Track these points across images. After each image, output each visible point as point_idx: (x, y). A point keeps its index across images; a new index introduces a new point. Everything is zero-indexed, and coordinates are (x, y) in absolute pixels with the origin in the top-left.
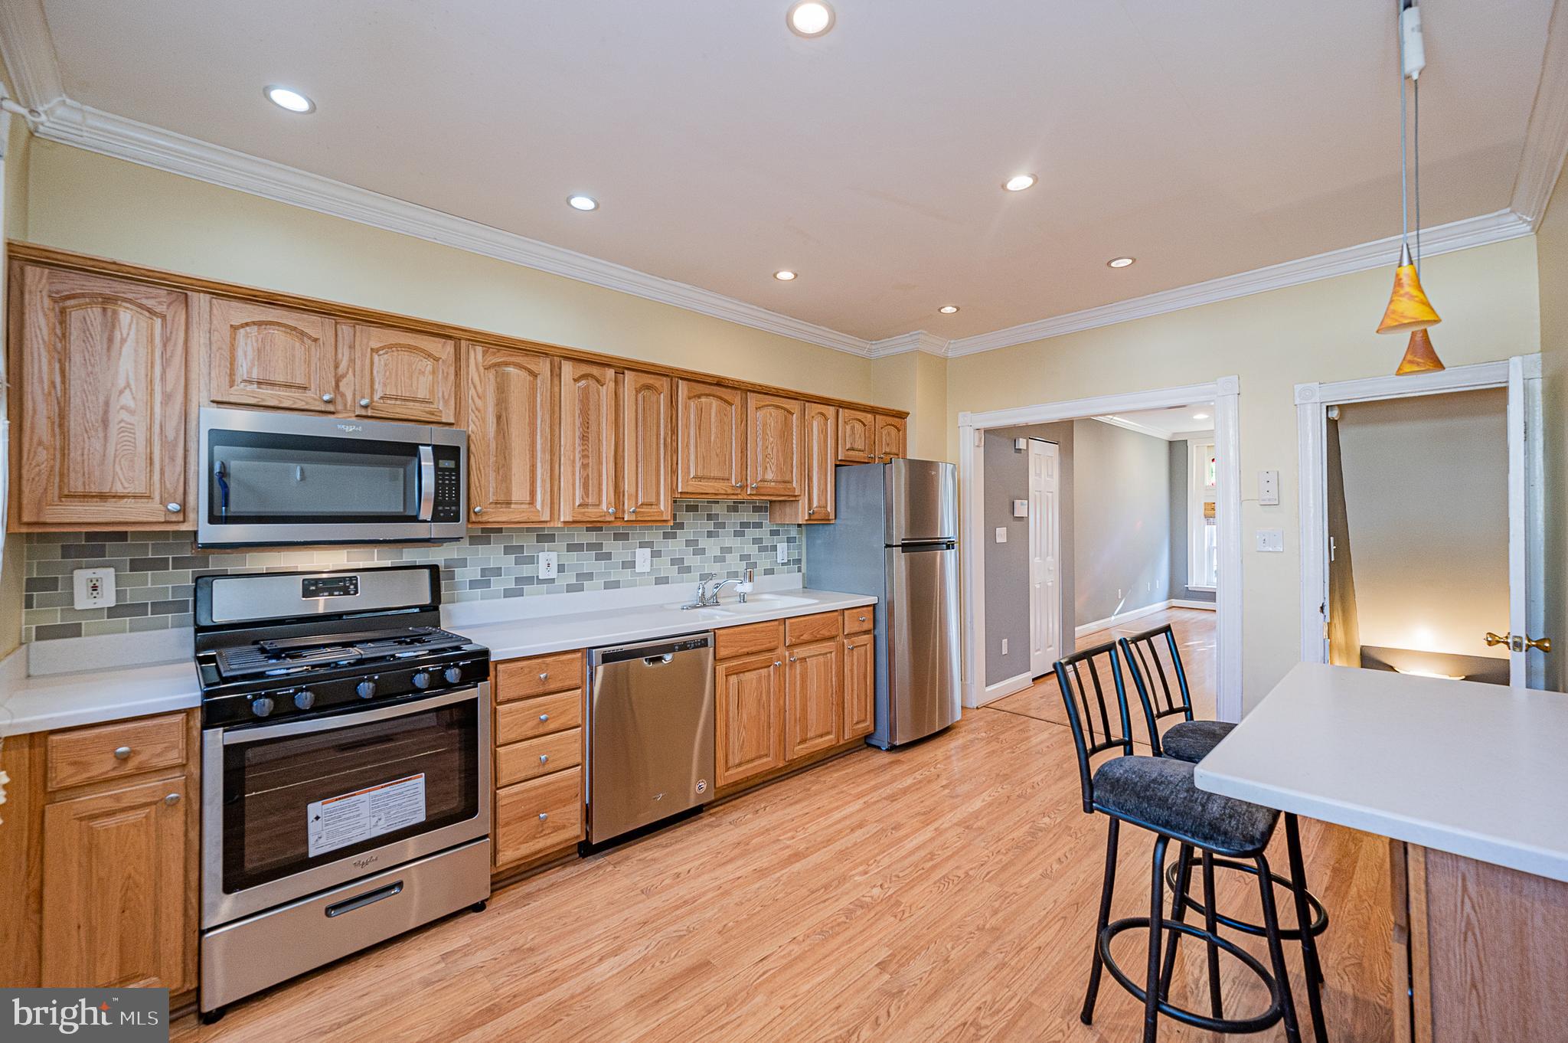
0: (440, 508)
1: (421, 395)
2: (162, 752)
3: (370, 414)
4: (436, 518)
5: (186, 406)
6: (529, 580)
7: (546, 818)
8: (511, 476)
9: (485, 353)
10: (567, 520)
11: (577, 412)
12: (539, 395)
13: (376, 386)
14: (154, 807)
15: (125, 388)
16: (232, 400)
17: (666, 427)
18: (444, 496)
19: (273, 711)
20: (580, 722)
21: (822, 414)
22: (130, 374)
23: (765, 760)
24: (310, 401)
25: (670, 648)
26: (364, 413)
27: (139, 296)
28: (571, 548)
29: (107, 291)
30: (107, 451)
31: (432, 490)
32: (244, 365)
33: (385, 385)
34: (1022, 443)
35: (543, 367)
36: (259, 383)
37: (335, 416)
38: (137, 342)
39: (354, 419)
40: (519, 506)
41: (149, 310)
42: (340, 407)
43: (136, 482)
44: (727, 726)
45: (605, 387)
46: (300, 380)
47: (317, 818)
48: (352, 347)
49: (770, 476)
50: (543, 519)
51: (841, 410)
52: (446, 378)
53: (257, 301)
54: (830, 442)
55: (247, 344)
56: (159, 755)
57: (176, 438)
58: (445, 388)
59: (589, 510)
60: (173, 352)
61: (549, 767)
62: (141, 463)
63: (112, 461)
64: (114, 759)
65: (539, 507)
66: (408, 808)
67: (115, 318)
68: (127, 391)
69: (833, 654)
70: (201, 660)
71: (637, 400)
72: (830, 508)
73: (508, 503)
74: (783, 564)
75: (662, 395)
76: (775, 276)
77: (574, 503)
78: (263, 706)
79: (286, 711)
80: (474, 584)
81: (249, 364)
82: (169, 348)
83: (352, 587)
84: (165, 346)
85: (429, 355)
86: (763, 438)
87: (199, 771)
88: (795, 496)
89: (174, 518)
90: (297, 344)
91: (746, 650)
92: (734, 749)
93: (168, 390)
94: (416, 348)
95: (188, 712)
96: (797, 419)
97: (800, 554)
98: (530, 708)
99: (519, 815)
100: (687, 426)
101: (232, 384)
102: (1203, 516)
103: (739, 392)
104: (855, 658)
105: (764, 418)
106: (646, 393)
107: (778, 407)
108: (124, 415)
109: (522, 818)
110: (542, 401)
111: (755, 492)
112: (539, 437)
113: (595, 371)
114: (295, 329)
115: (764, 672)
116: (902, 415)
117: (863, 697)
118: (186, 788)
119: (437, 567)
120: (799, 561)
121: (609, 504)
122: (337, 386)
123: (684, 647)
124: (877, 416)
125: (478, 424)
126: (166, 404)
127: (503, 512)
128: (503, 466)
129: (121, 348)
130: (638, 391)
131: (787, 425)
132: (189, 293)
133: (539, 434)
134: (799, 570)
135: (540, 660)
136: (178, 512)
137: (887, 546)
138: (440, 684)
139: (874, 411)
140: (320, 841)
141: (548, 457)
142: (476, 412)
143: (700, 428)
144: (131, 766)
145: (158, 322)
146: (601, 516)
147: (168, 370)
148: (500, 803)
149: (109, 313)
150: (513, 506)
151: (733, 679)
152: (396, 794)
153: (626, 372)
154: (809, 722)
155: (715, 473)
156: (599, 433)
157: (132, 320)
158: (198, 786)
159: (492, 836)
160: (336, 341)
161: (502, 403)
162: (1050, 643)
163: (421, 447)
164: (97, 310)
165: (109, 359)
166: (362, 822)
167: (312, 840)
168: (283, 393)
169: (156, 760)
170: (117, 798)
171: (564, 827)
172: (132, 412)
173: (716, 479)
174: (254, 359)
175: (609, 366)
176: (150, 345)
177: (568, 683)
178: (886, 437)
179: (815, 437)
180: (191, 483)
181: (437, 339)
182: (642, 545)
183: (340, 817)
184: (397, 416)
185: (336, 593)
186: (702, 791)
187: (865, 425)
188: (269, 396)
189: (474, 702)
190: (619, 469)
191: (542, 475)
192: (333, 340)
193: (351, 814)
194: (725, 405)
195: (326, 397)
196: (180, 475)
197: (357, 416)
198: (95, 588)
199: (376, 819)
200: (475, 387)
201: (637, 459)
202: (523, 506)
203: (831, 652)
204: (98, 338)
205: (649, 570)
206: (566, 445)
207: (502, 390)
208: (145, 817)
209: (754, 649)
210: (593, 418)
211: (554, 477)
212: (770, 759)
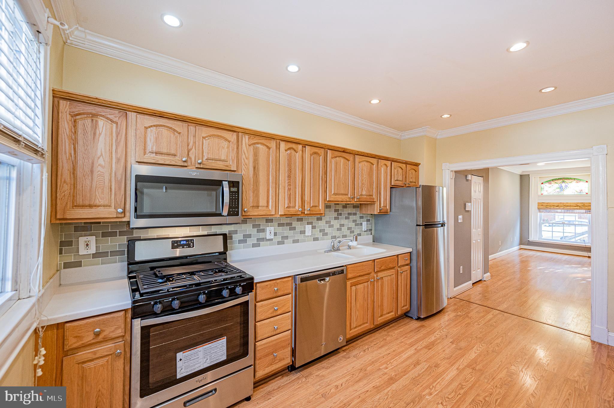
0: (231, 210)
1: (223, 158)
2: (114, 330)
3: (202, 167)
4: (229, 215)
5: (126, 164)
6: (263, 239)
7: (277, 355)
8: (259, 195)
9: (249, 138)
10: (282, 214)
11: (286, 165)
12: (271, 157)
13: (204, 154)
14: (110, 356)
15: (100, 156)
16: (145, 161)
17: (322, 171)
18: (232, 204)
19: (163, 309)
20: (291, 310)
21: (386, 165)
22: (103, 150)
23: (366, 325)
24: (178, 161)
25: (328, 275)
26: (199, 166)
27: (107, 114)
28: (280, 225)
29: (94, 112)
30: (93, 185)
31: (228, 201)
32: (150, 145)
33: (208, 153)
34: (469, 177)
35: (273, 144)
36: (156, 153)
37: (188, 168)
38: (106, 135)
39: (195, 169)
40: (262, 208)
41: (111, 120)
42: (189, 164)
43: (105, 199)
44: (351, 309)
45: (298, 153)
46: (173, 152)
47: (181, 360)
48: (195, 136)
49: (364, 193)
50: (272, 214)
51: (393, 162)
52: (233, 150)
53: (156, 116)
54: (389, 177)
55: (151, 134)
56: (113, 332)
57: (121, 179)
58: (233, 155)
59: (291, 209)
60: (121, 139)
61: (278, 331)
62: (107, 190)
63: (94, 190)
64: (93, 335)
65: (270, 208)
66: (219, 353)
67: (96, 124)
68: (102, 157)
69: (394, 275)
70: (130, 278)
71: (311, 159)
72: (388, 207)
73: (258, 207)
74: (365, 231)
75: (321, 157)
76: (370, 102)
77: (285, 206)
78: (158, 308)
79: (168, 310)
80: (240, 242)
81: (152, 144)
82: (119, 138)
83: (192, 244)
84: (117, 136)
85: (226, 140)
86: (362, 176)
87: (130, 338)
88: (374, 202)
89: (120, 216)
90: (172, 135)
91: (359, 274)
92: (353, 320)
93: (118, 157)
94: (221, 136)
95: (126, 310)
96: (375, 167)
97: (372, 226)
98: (271, 304)
99: (265, 354)
100: (331, 170)
101: (145, 154)
102: (537, 208)
103: (352, 155)
104: (403, 276)
105: (362, 166)
106: (315, 156)
107: (367, 162)
108: (100, 168)
109: (267, 355)
110: (272, 160)
111: (358, 200)
112: (271, 176)
113: (294, 146)
114: (171, 128)
115: (366, 284)
116: (417, 165)
117: (406, 295)
118: (124, 347)
119: (226, 234)
120: (371, 230)
121: (299, 206)
122: (188, 154)
123: (334, 274)
124: (407, 165)
125: (246, 171)
126: (118, 163)
127: (256, 211)
128: (256, 190)
129: (99, 138)
130: (311, 155)
131: (371, 169)
132: (128, 112)
133: (271, 175)
134: (371, 234)
135: (274, 281)
136: (122, 213)
137: (417, 225)
138: (233, 295)
139: (406, 163)
140: (182, 371)
141: (274, 185)
142: (245, 165)
143: (336, 172)
144: (101, 337)
145: (115, 125)
146: (296, 212)
147: (118, 148)
148: (257, 349)
149: (94, 121)
150: (260, 208)
151: (353, 288)
152: (214, 347)
153: (306, 146)
154: (384, 307)
155: (342, 192)
156: (295, 174)
157: (104, 125)
158: (130, 345)
159: (253, 365)
160: (188, 133)
161: (256, 161)
162: (479, 268)
163: (223, 182)
164: (89, 120)
165: (94, 143)
166: (200, 361)
167: (178, 370)
168: (166, 157)
169: (112, 334)
170: (95, 353)
171: (284, 359)
172: (103, 167)
173: (342, 194)
174: (154, 142)
175: (299, 144)
176: (111, 136)
177: (286, 292)
178: (411, 174)
179: (382, 175)
180: (127, 200)
181: (230, 132)
182: (308, 223)
183: (190, 359)
184: (213, 168)
185: (185, 247)
186: (341, 341)
187: (402, 169)
188: (160, 159)
189: (247, 302)
190: (303, 191)
191: (272, 193)
192: (187, 133)
193: (195, 357)
194: (346, 161)
195: (184, 159)
196: (123, 196)
197: (196, 168)
198: (87, 245)
199: (206, 359)
200: (245, 154)
201: (310, 186)
202: (264, 208)
203: (393, 274)
204: (90, 133)
205: (311, 235)
206: (282, 180)
207: (256, 155)
208: (107, 361)
209: (362, 274)
210: (293, 167)
211: (277, 195)
212: (368, 324)
